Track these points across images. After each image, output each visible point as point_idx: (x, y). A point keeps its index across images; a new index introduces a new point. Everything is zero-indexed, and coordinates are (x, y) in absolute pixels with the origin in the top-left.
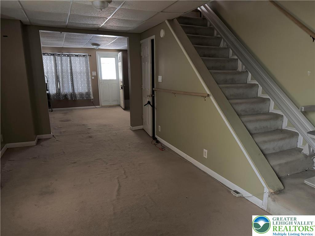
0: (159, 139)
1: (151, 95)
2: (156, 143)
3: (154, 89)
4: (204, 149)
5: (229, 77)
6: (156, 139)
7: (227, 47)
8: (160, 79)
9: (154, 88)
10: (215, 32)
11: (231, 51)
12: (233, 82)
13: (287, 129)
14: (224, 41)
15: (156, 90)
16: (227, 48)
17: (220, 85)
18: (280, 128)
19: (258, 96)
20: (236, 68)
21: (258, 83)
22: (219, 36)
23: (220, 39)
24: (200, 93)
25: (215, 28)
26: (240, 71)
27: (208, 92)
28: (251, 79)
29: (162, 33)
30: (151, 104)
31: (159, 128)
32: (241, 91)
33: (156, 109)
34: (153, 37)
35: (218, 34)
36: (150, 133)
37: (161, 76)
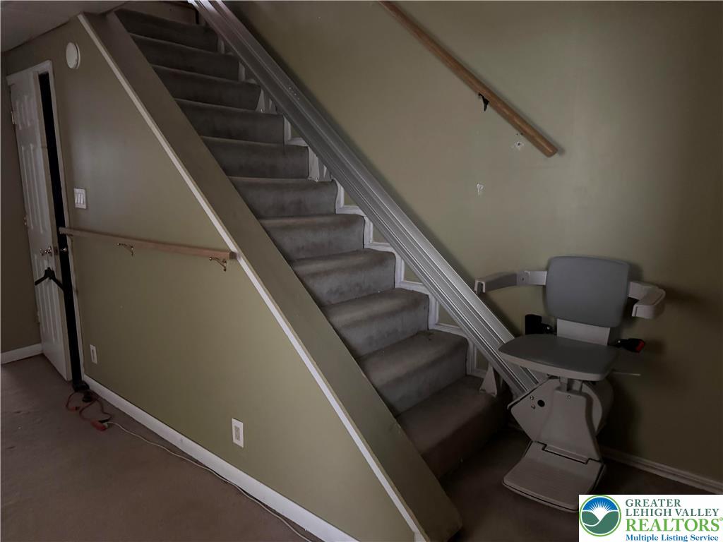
0: (95, 385)
1: (56, 251)
2: (84, 405)
3: (62, 230)
4: (233, 420)
5: (289, 198)
6: (86, 386)
7: (275, 113)
8: (80, 198)
9: (64, 226)
10: (242, 71)
11: (288, 126)
12: (300, 211)
13: (438, 328)
14: (268, 96)
15: (70, 235)
16: (277, 117)
17: (266, 222)
18: (423, 328)
19: (365, 247)
20: (304, 173)
21: (362, 214)
22: (253, 81)
23: (255, 89)
24: (208, 249)
25: (240, 59)
26: (317, 181)
27: (233, 247)
28: (345, 204)
29: (73, 56)
30: (59, 277)
31: (91, 353)
32: (322, 237)
33: (77, 292)
34: (46, 66)
35: (249, 75)
36: (65, 370)
37: (83, 191)
